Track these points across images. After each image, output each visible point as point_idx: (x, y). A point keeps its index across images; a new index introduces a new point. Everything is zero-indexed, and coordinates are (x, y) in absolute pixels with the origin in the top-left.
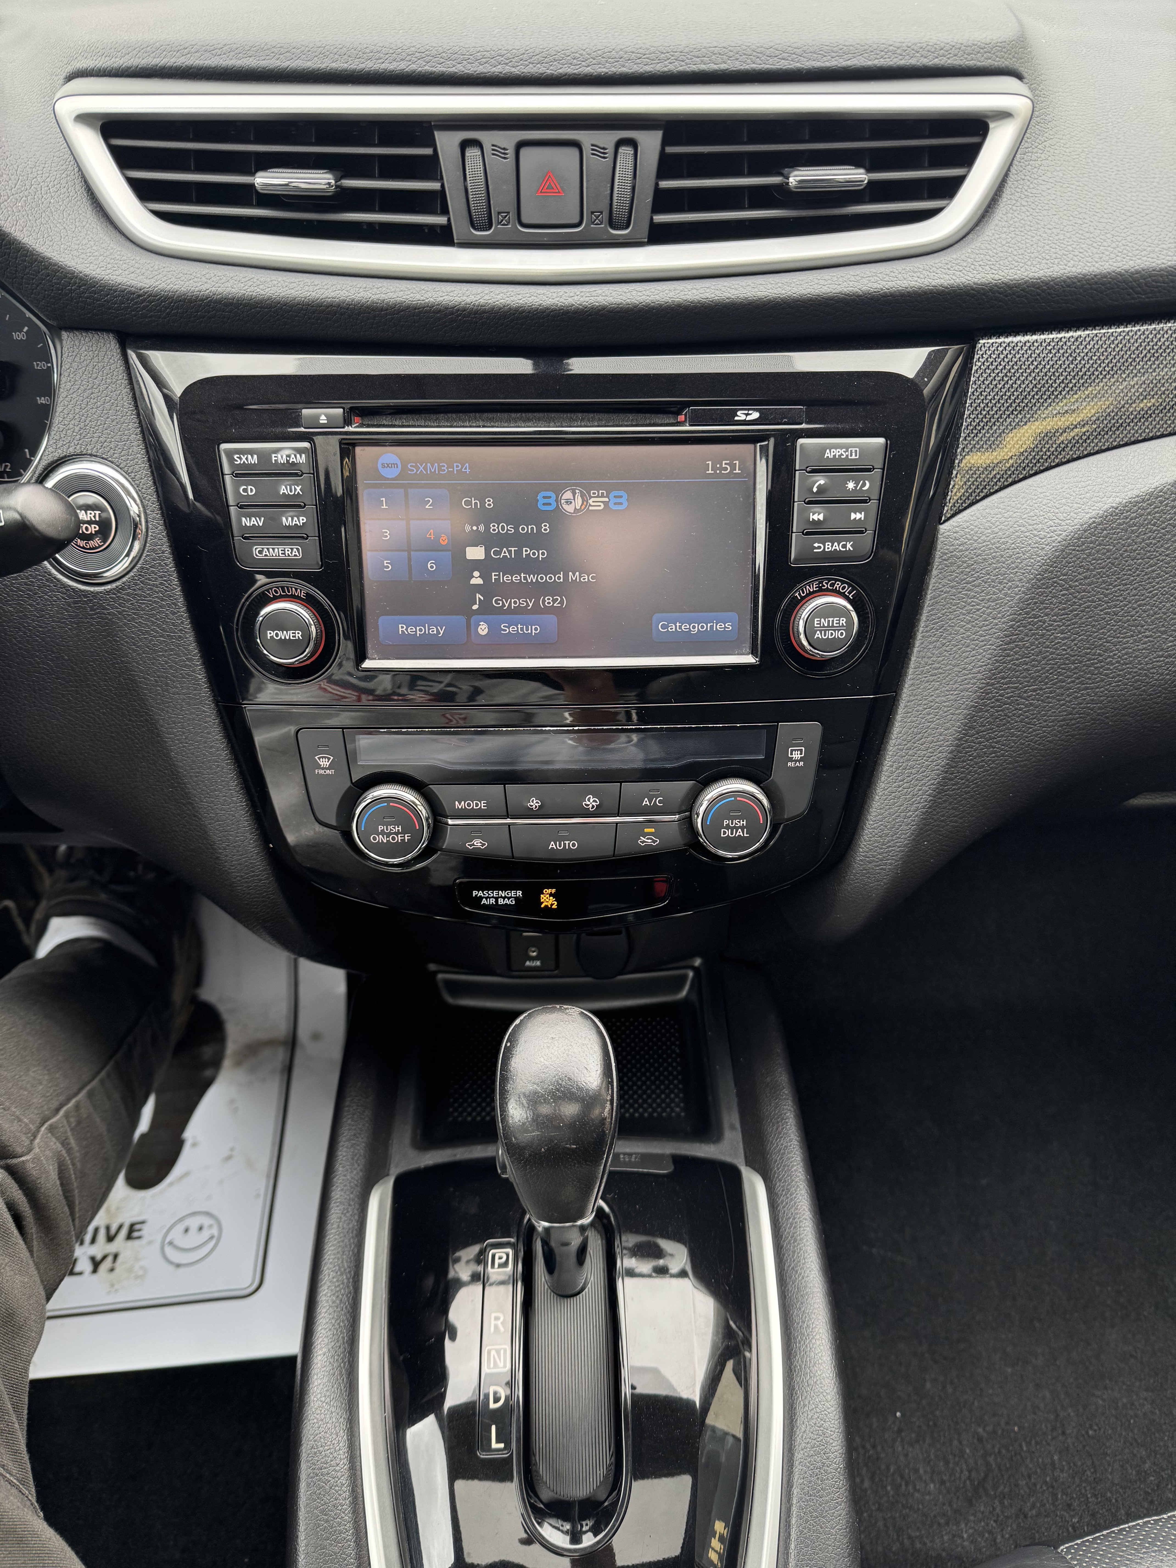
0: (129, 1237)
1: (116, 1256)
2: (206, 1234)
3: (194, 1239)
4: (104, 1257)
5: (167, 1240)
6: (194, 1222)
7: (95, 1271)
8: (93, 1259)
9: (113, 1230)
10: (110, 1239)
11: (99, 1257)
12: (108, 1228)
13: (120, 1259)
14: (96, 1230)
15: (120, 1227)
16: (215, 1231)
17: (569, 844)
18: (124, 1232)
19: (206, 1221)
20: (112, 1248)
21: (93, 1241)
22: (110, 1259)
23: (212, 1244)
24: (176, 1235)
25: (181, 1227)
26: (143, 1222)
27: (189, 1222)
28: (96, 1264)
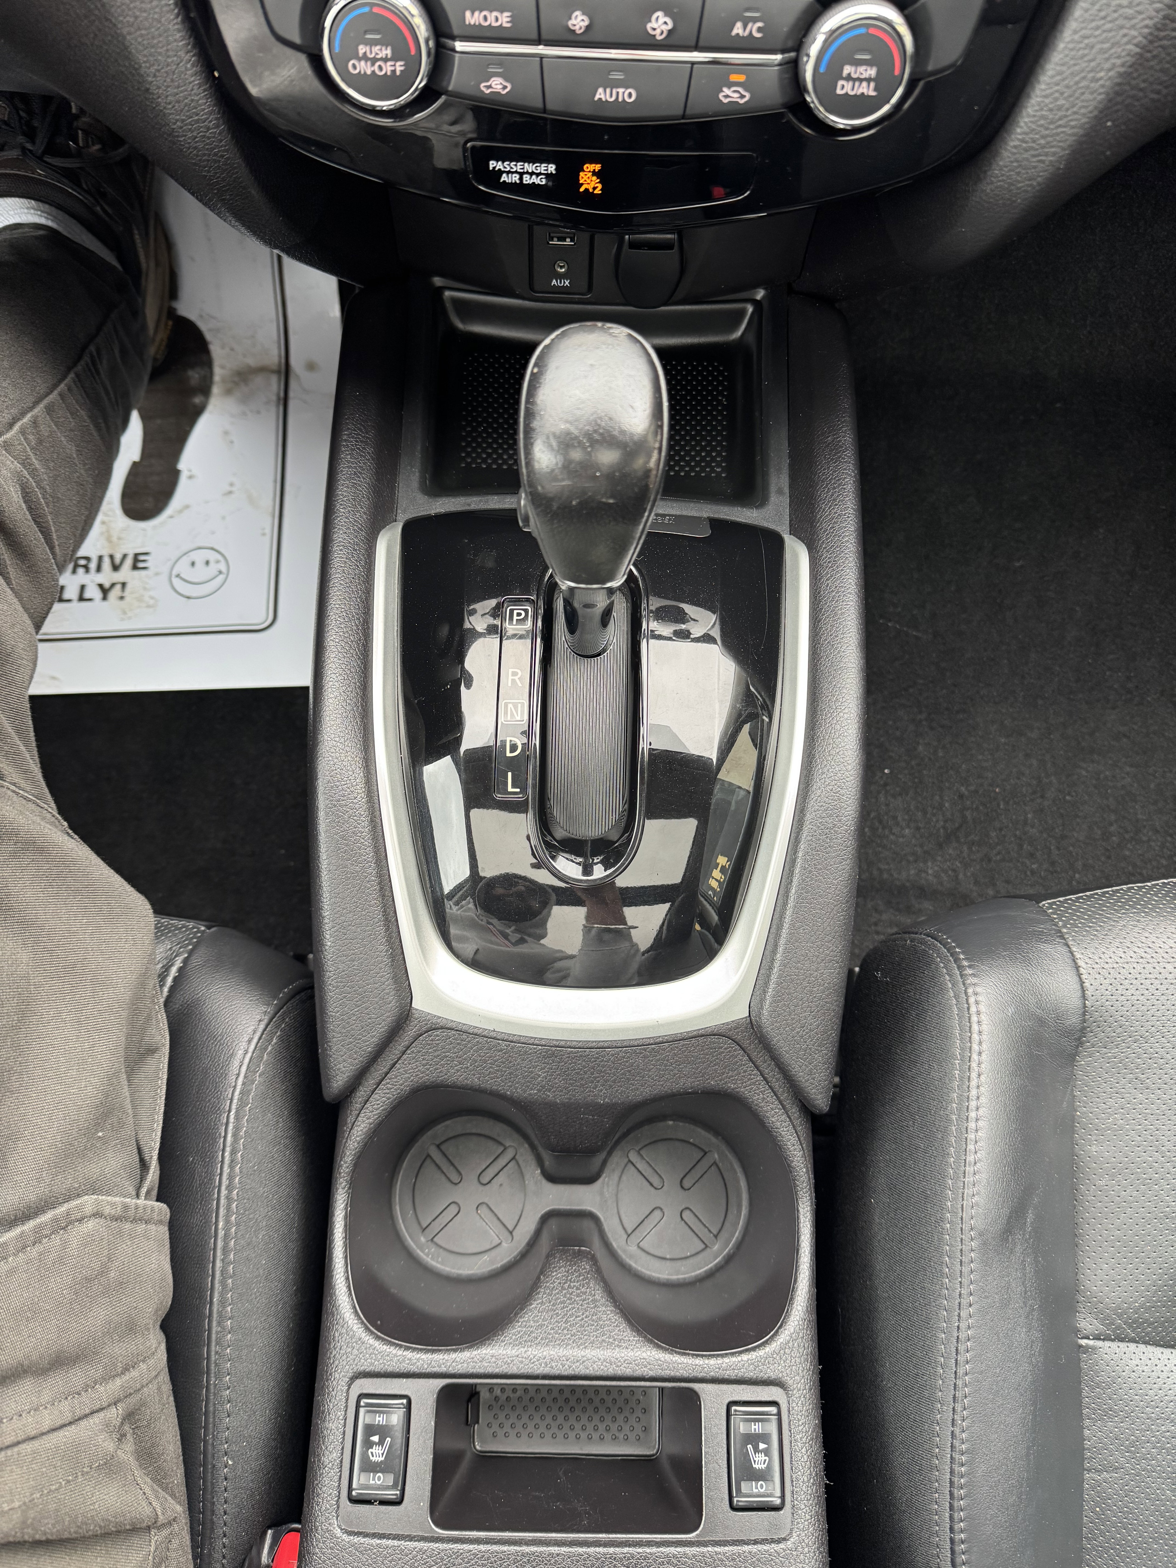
0: (135, 567)
1: (124, 585)
2: (213, 569)
3: (200, 573)
4: (113, 585)
5: (174, 572)
6: (199, 557)
7: (105, 598)
8: (101, 586)
9: (117, 560)
10: (116, 568)
11: (107, 585)
12: (112, 557)
13: (129, 588)
14: (100, 558)
15: (125, 556)
16: (222, 567)
17: (624, 93)
18: (129, 562)
19: (212, 556)
20: (119, 577)
21: (99, 569)
22: (118, 587)
23: (221, 578)
24: (182, 567)
25: (186, 561)
26: (146, 554)
27: (194, 556)
28: (105, 591)
